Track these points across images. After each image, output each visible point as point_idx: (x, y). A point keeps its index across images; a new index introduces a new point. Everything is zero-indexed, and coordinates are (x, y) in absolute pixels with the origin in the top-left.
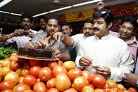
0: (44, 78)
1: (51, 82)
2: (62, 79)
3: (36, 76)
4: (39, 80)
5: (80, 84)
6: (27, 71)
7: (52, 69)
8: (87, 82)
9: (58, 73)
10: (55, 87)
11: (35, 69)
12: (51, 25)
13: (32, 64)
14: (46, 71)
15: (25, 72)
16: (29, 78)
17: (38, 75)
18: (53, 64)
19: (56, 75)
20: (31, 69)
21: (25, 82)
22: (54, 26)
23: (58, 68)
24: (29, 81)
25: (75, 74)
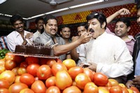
0: (43, 76)
1: (50, 80)
2: (63, 76)
3: (34, 75)
4: (37, 79)
5: (82, 81)
6: (24, 70)
7: (51, 67)
8: (89, 79)
9: (58, 70)
10: (55, 85)
11: (33, 67)
13: (29, 62)
14: (44, 69)
15: (22, 70)
16: (26, 77)
17: (36, 73)
18: (52, 62)
19: (56, 73)
20: (29, 67)
21: (21, 81)
24: (26, 80)
25: (76, 72)
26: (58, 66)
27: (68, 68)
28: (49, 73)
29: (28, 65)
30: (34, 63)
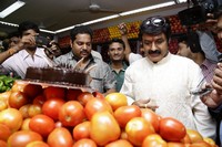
0: (69, 120)
1: (81, 128)
2: (103, 122)
3: (55, 117)
4: (59, 124)
5: (138, 132)
6: (38, 108)
7: (84, 106)
8: (152, 128)
9: (96, 111)
10: (89, 137)
11: (53, 104)
12: (82, 43)
13: (48, 95)
14: (72, 107)
15: (34, 109)
16: (40, 120)
17: (57, 115)
18: (86, 97)
20: (46, 104)
21: (32, 128)
24: (40, 125)
25: (128, 114)
26: (96, 104)
27: (114, 108)
28: (80, 115)
29: (46, 100)
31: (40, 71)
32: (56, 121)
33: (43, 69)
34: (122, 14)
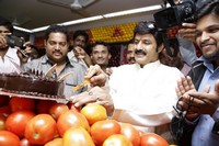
0: (37, 137)
4: (26, 142)
6: (1, 123)
7: (56, 120)
9: (69, 127)
11: (19, 118)
12: (55, 43)
13: (13, 107)
14: (42, 122)
17: (23, 131)
18: (59, 109)
19: (64, 132)
20: (11, 118)
22: (60, 43)
23: (70, 118)
25: (106, 130)
27: (91, 123)
28: (51, 131)
29: (11, 112)
30: (24, 110)
31: (4, 78)
32: (22, 137)
33: (8, 76)
34: (107, 16)
